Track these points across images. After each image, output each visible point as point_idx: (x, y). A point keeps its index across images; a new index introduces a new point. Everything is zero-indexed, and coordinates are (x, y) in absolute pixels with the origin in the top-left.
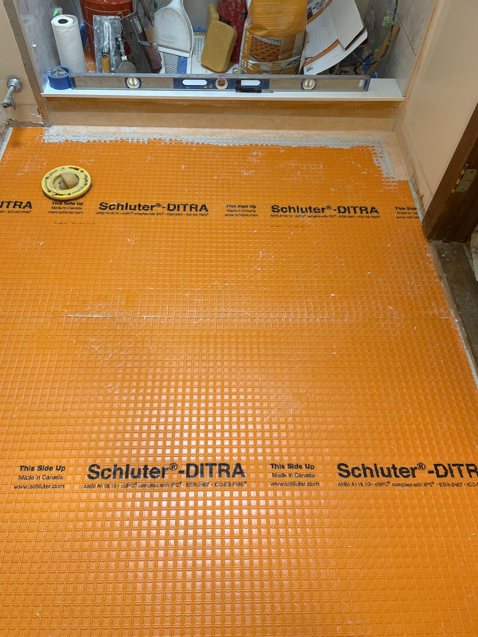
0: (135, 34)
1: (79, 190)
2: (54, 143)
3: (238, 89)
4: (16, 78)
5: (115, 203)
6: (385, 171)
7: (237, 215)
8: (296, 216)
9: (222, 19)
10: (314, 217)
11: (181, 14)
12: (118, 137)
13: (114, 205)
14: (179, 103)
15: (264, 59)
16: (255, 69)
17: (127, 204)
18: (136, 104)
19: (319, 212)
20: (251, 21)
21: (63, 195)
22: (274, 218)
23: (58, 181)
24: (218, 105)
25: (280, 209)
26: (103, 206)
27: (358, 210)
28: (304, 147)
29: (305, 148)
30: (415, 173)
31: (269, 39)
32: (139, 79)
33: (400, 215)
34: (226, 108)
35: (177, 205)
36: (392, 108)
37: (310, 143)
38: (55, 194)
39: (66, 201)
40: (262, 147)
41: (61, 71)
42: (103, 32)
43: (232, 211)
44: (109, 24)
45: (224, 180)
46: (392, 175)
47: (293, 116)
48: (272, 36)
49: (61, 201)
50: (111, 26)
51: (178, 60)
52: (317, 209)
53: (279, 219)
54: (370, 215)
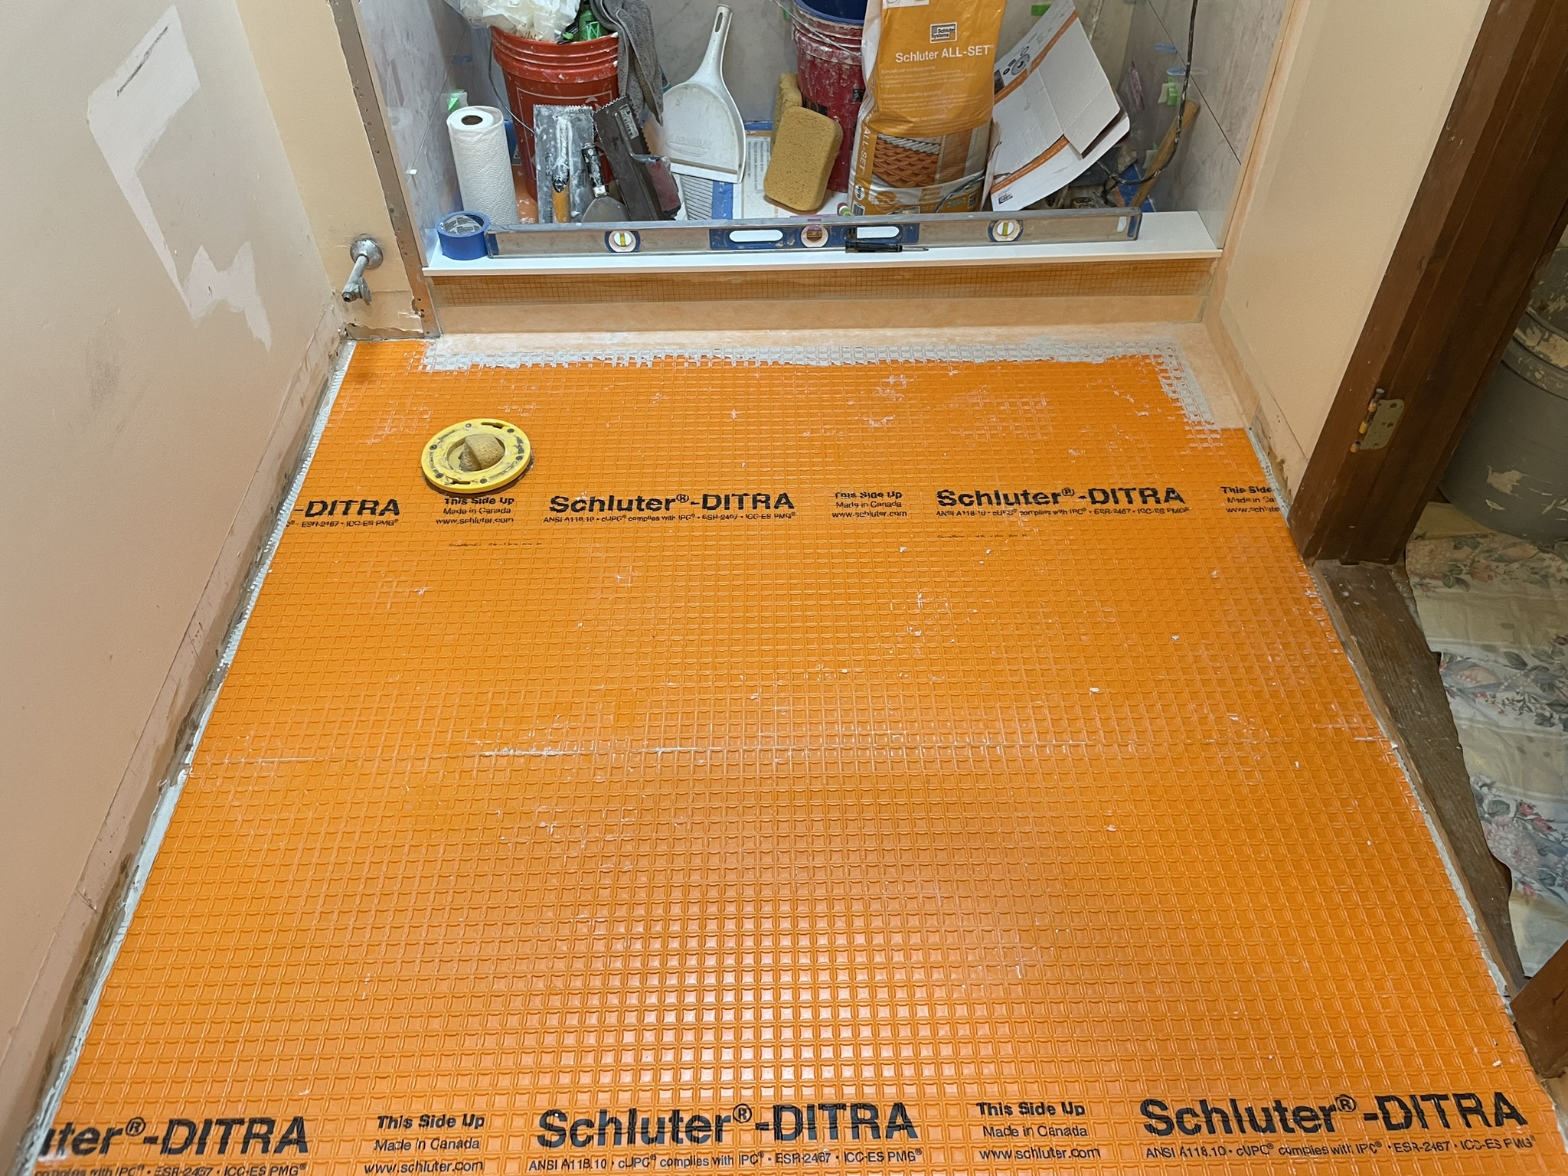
0: (623, 141)
1: (505, 472)
2: (446, 372)
3: (851, 247)
4: (370, 239)
5: (584, 498)
6: (1192, 409)
7: (858, 515)
8: (996, 513)
9: (809, 103)
10: (1036, 513)
11: (719, 96)
12: (587, 355)
13: (584, 502)
14: (722, 279)
15: (904, 182)
16: (885, 202)
17: (612, 498)
18: (628, 284)
19: (1047, 503)
20: (874, 107)
21: (468, 483)
22: (943, 519)
23: (457, 452)
24: (806, 281)
25: (956, 497)
26: (559, 505)
27: (1135, 495)
28: (1000, 361)
29: (1004, 364)
30: (1260, 410)
31: (914, 141)
32: (635, 233)
33: (1235, 505)
34: (825, 285)
35: (723, 497)
36: (1194, 274)
37: (1015, 353)
38: (451, 481)
39: (475, 496)
40: (906, 365)
41: (465, 221)
42: (555, 139)
43: (848, 506)
44: (569, 123)
45: (826, 439)
46: (1208, 417)
47: (974, 297)
48: (918, 135)
49: (464, 497)
50: (573, 127)
51: (713, 188)
52: (1040, 496)
53: (959, 518)
54: (1164, 505)
